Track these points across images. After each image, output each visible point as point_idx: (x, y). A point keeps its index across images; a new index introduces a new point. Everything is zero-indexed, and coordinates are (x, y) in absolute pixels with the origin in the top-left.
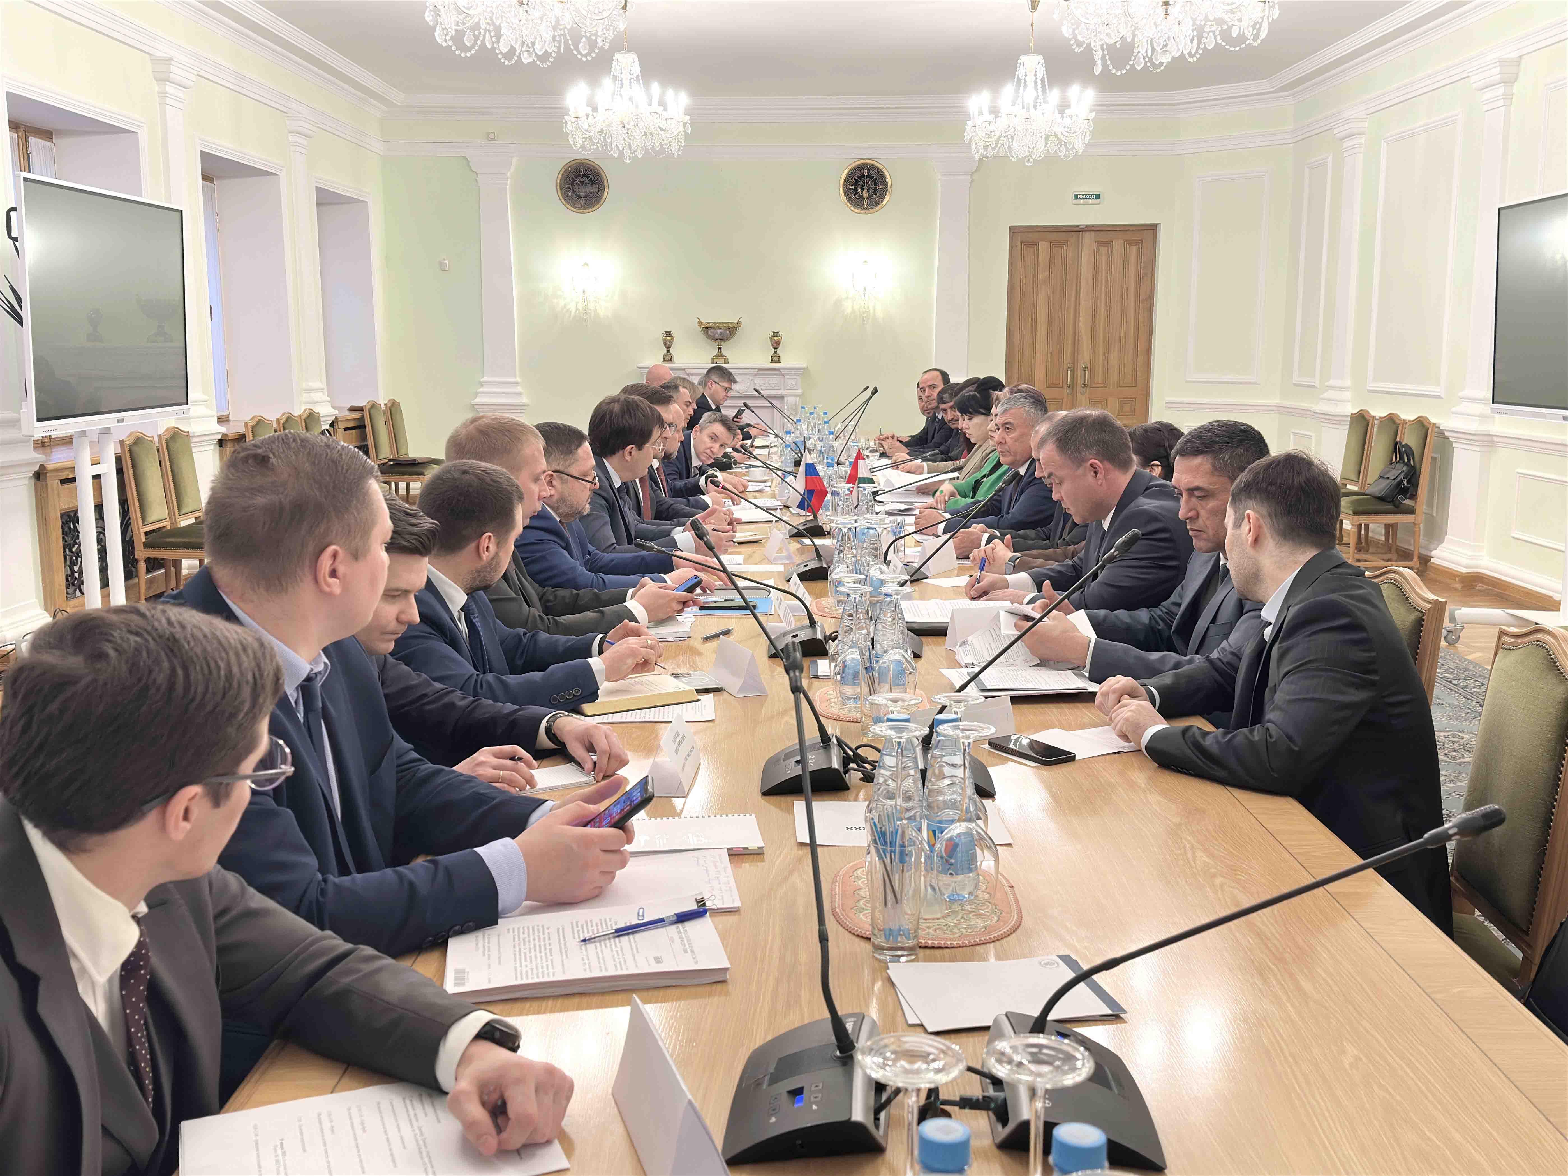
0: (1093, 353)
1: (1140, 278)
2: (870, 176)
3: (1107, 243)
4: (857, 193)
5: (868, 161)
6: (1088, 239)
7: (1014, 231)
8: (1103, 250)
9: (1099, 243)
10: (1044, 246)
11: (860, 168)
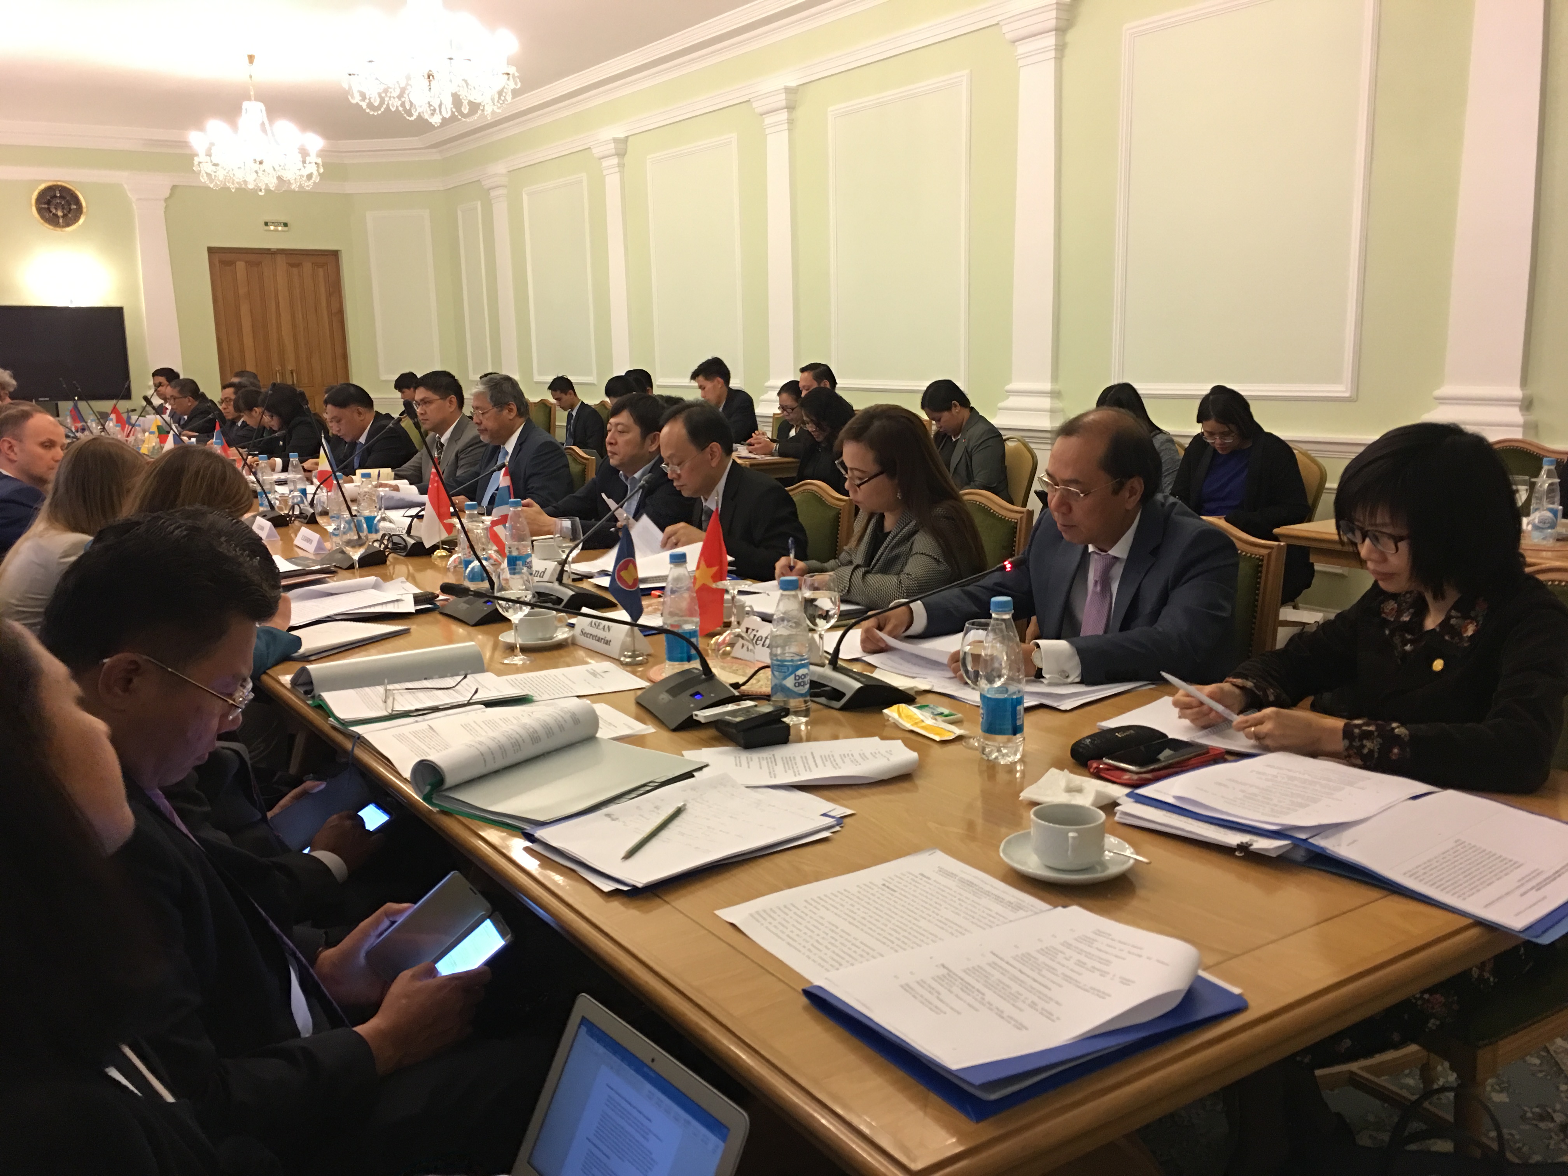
0: (297, 359)
1: (329, 295)
2: (61, 197)
3: (298, 265)
4: (51, 212)
5: (59, 183)
6: (281, 260)
7: (211, 251)
8: (295, 270)
9: (292, 265)
10: (240, 266)
11: (50, 189)
